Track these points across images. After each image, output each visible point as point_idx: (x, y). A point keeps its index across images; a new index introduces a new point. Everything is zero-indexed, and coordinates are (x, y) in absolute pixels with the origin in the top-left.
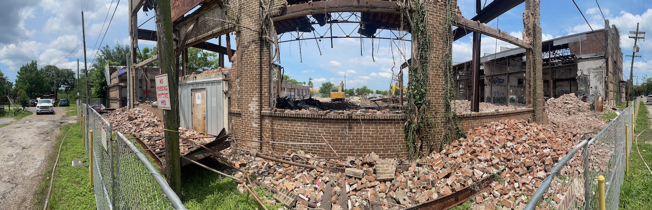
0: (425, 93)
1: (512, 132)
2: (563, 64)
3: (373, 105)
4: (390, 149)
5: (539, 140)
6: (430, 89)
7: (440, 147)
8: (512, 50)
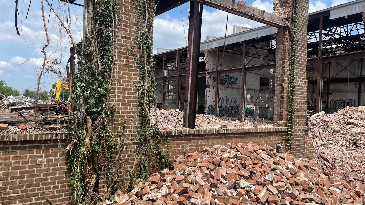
0: (105, 95)
1: (249, 163)
2: (346, 50)
3: (15, 117)
4: (37, 195)
5: (297, 184)
6: (114, 89)
7: (128, 184)
8: (253, 30)
